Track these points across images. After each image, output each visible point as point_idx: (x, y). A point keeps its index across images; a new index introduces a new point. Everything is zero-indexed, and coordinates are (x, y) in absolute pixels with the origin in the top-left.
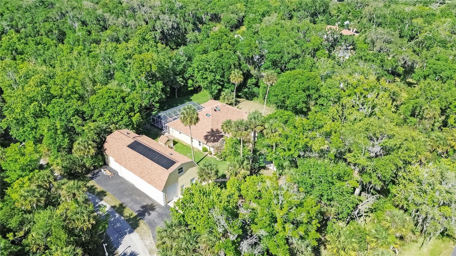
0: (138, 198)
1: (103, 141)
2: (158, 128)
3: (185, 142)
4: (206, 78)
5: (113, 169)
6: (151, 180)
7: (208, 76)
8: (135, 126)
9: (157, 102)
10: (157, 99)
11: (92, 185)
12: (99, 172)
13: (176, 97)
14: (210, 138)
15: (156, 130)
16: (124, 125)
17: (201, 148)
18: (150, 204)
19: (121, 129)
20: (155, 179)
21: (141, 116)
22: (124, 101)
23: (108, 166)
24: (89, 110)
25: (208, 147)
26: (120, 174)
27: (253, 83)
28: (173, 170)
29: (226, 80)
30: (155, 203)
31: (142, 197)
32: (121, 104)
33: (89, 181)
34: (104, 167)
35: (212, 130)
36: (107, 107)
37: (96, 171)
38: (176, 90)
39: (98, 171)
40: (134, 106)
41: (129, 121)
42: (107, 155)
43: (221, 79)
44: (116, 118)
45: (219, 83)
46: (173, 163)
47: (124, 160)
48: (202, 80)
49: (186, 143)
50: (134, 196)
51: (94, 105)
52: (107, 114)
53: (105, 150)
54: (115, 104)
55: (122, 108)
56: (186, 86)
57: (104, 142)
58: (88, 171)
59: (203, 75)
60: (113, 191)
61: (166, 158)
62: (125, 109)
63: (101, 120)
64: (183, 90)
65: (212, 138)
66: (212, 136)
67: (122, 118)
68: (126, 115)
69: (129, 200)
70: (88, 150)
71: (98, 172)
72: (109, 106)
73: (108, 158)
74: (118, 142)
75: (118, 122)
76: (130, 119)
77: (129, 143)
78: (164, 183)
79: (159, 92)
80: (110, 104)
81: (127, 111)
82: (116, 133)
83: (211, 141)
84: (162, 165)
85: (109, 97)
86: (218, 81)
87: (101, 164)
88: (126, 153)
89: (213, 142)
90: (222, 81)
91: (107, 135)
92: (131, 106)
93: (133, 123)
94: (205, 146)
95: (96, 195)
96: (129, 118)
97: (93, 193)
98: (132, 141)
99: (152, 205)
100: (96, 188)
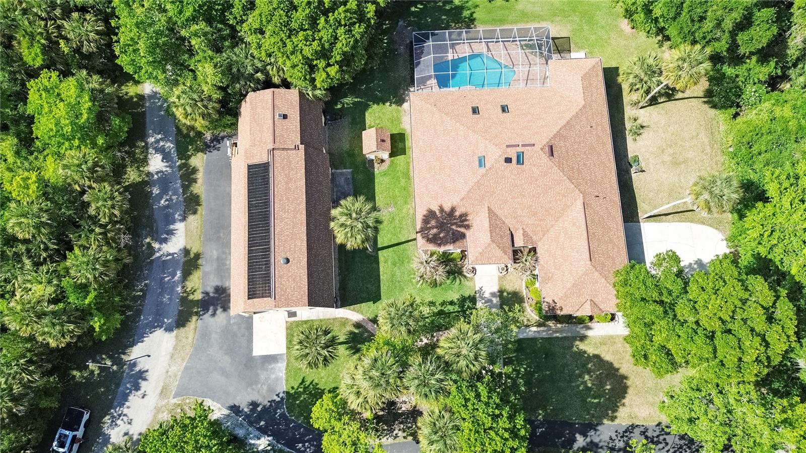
11: (197, 166)
35: (453, 210)
66: (441, 224)
77: (256, 160)
82: (265, 97)
83: (428, 235)
89: (429, 240)
97: (185, 190)
98: (265, 158)
100: (195, 181)
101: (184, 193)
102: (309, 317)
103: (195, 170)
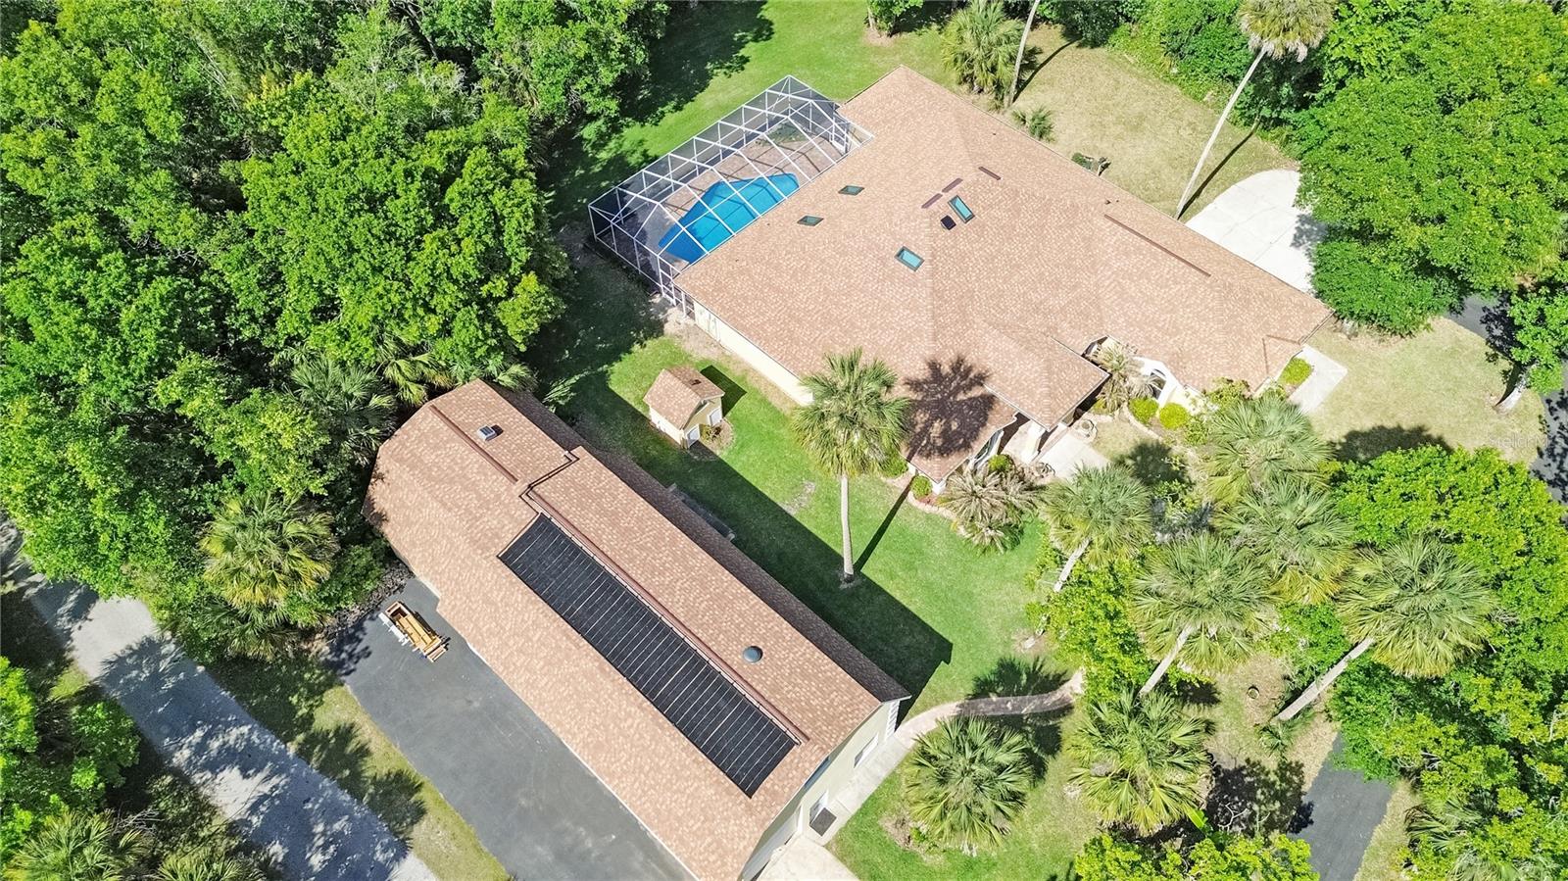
0: (589, 844)
2: (629, 274)
3: (777, 391)
10: (607, 77)
11: (341, 719)
12: (369, 626)
14: (929, 424)
15: (623, 284)
20: (679, 820)
28: (778, 806)
33: (320, 690)
34: (388, 579)
35: (934, 366)
40: (500, 238)
41: (486, 336)
49: (786, 398)
50: (568, 824)
53: (381, 518)
57: (369, 471)
60: (455, 775)
65: (937, 425)
66: (938, 409)
68: (466, 302)
69: (544, 852)
71: (361, 625)
76: (488, 325)
77: (508, 532)
81: (466, 277)
82: (425, 428)
83: (934, 446)
88: (498, 598)
89: (942, 451)
91: (381, 439)
95: (373, 807)
96: (484, 317)
97: (355, 791)
98: (525, 515)
100: (363, 752)
101: (357, 795)
103: (345, 734)
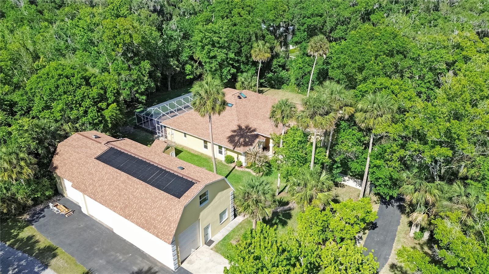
0: (121, 258)
1: (51, 153)
2: (147, 131)
3: (194, 150)
4: (214, 57)
5: (72, 202)
6: (146, 220)
7: (217, 54)
8: (110, 125)
9: (142, 94)
11: (30, 234)
12: (45, 210)
13: (170, 89)
14: (239, 140)
15: (146, 133)
16: (90, 123)
17: (222, 158)
18: (146, 268)
19: (85, 130)
20: (154, 219)
21: (119, 110)
22: (88, 84)
23: (63, 196)
24: (23, 100)
25: (235, 156)
26: (84, 210)
27: (280, 64)
28: (190, 200)
29: (244, 59)
30: (156, 265)
31: (128, 253)
32: (84, 88)
33: (23, 227)
34: (55, 198)
35: (240, 127)
36: (57, 93)
37: (38, 208)
38: (169, 79)
39: (42, 207)
40: (105, 92)
41: (99, 117)
42: (59, 178)
43: (236, 58)
44: (75, 112)
45: (232, 65)
46: (189, 184)
47: (90, 185)
48: (208, 60)
49: (196, 151)
50: (113, 253)
51: (33, 90)
52: (58, 106)
53: (56, 168)
54: (71, 88)
55: (85, 94)
56: (183, 73)
57: (54, 153)
58: (23, 208)
59: (209, 52)
60: (70, 245)
61: (172, 175)
62: (90, 96)
63: (47, 116)
64: (178, 79)
65: (242, 140)
66: (242, 136)
67: (86, 112)
68: (93, 106)
69: (102, 262)
70: (18, 169)
71: (42, 210)
72: (61, 90)
73: (61, 182)
74: (78, 153)
75: (78, 119)
76: (99, 114)
77: (99, 153)
78: (174, 226)
79: (146, 79)
80: (62, 87)
81: (94, 99)
82: (75, 138)
83: (241, 144)
84: (167, 191)
85: (60, 75)
86: (231, 62)
87: (47, 193)
88: (93, 171)
89: (244, 146)
90: (238, 61)
91: (59, 142)
92: (102, 92)
93: (106, 121)
94: (229, 153)
95: (36, 257)
96: (98, 112)
97: (30, 253)
98: (105, 148)
99: (150, 269)
100: (37, 242)
102: (223, 235)
103: (30, 238)
